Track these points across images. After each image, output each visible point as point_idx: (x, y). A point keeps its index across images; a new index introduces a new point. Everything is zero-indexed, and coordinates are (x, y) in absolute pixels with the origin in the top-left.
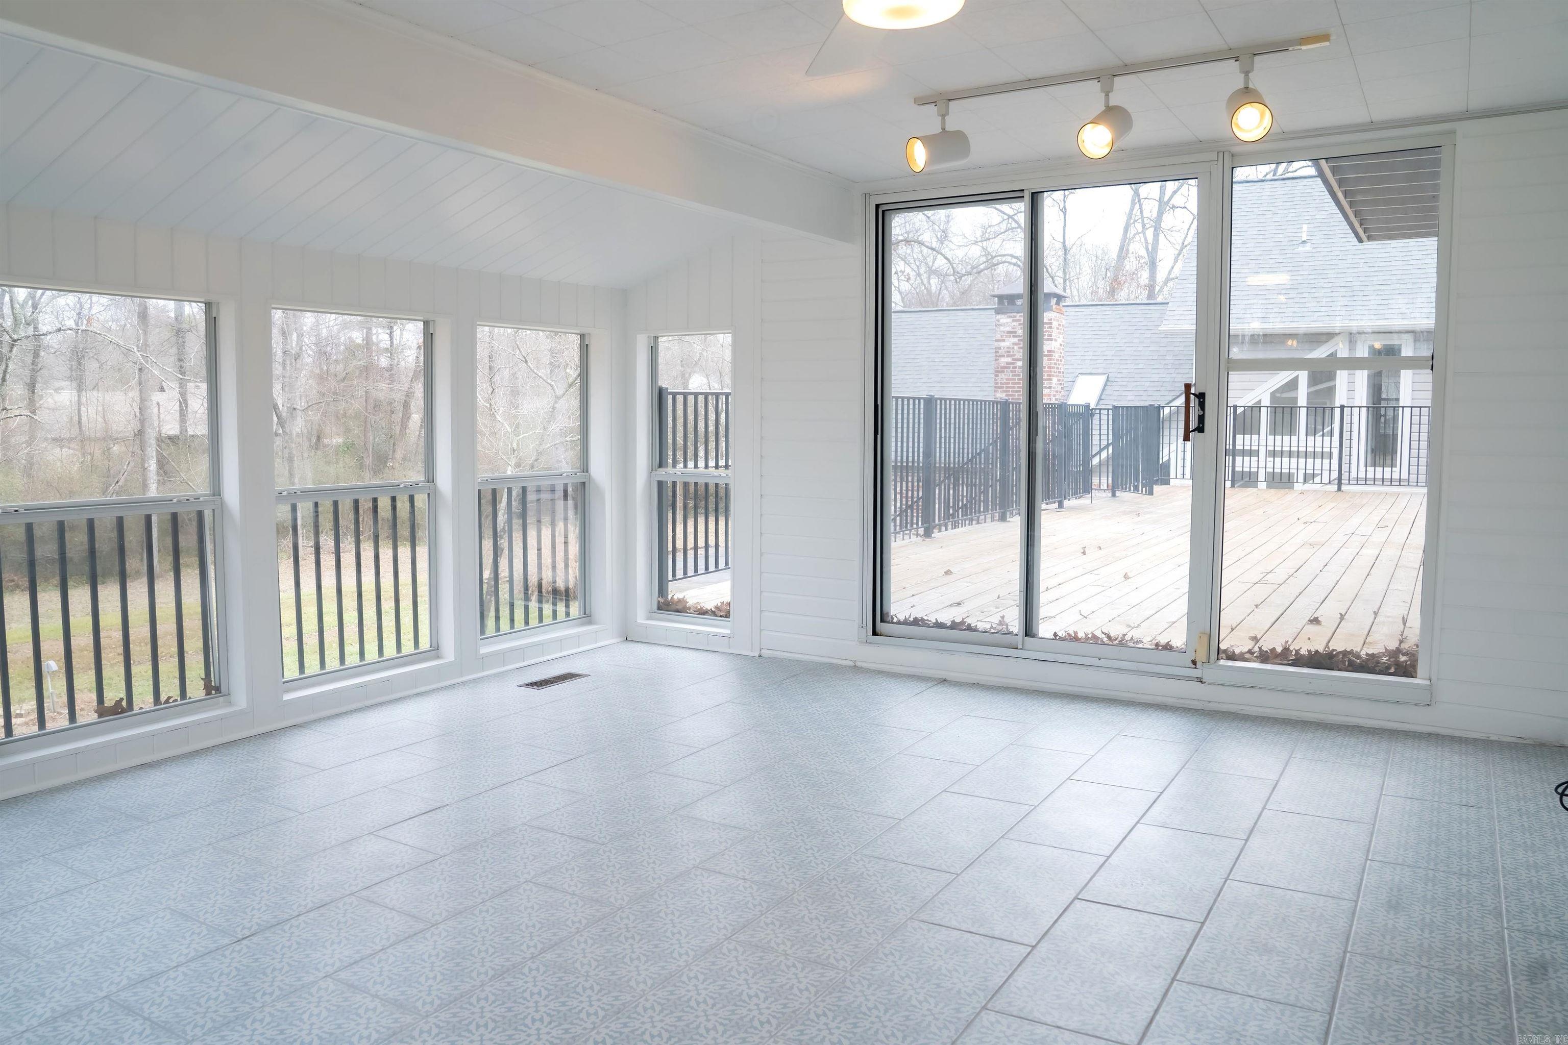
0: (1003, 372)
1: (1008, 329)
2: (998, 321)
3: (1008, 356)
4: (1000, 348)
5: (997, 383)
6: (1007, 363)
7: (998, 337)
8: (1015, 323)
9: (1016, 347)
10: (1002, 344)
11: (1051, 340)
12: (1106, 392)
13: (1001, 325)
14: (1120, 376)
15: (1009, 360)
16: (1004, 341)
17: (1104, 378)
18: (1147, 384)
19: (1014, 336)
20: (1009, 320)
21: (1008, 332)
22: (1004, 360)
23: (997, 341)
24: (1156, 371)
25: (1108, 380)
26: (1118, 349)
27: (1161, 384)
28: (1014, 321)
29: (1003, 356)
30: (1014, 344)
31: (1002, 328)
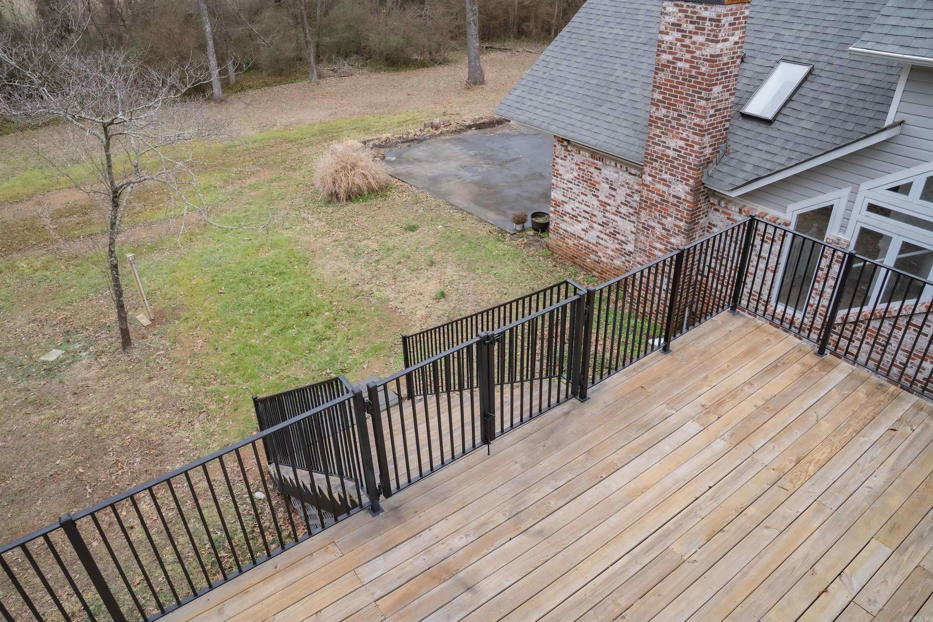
0: (663, 70)
1: (673, 20)
2: (665, 8)
3: (670, 53)
4: (663, 42)
5: (655, 82)
6: (668, 61)
7: (663, 28)
8: (681, 14)
9: (679, 44)
10: (666, 38)
11: (718, 42)
12: (801, 91)
13: (666, 14)
14: (828, 68)
15: (670, 57)
16: (667, 34)
17: (804, 70)
18: (855, 87)
19: (678, 30)
20: (676, 9)
21: (673, 24)
22: (666, 57)
23: (661, 32)
24: (874, 68)
25: (810, 73)
26: (845, 26)
27: (870, 90)
28: (680, 11)
29: (665, 52)
30: (677, 40)
31: (667, 19)
